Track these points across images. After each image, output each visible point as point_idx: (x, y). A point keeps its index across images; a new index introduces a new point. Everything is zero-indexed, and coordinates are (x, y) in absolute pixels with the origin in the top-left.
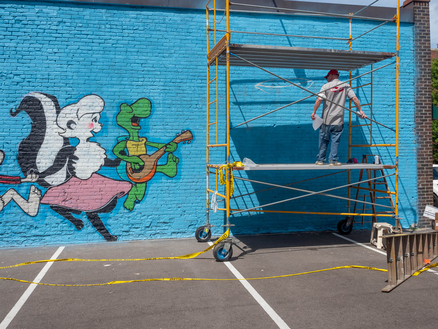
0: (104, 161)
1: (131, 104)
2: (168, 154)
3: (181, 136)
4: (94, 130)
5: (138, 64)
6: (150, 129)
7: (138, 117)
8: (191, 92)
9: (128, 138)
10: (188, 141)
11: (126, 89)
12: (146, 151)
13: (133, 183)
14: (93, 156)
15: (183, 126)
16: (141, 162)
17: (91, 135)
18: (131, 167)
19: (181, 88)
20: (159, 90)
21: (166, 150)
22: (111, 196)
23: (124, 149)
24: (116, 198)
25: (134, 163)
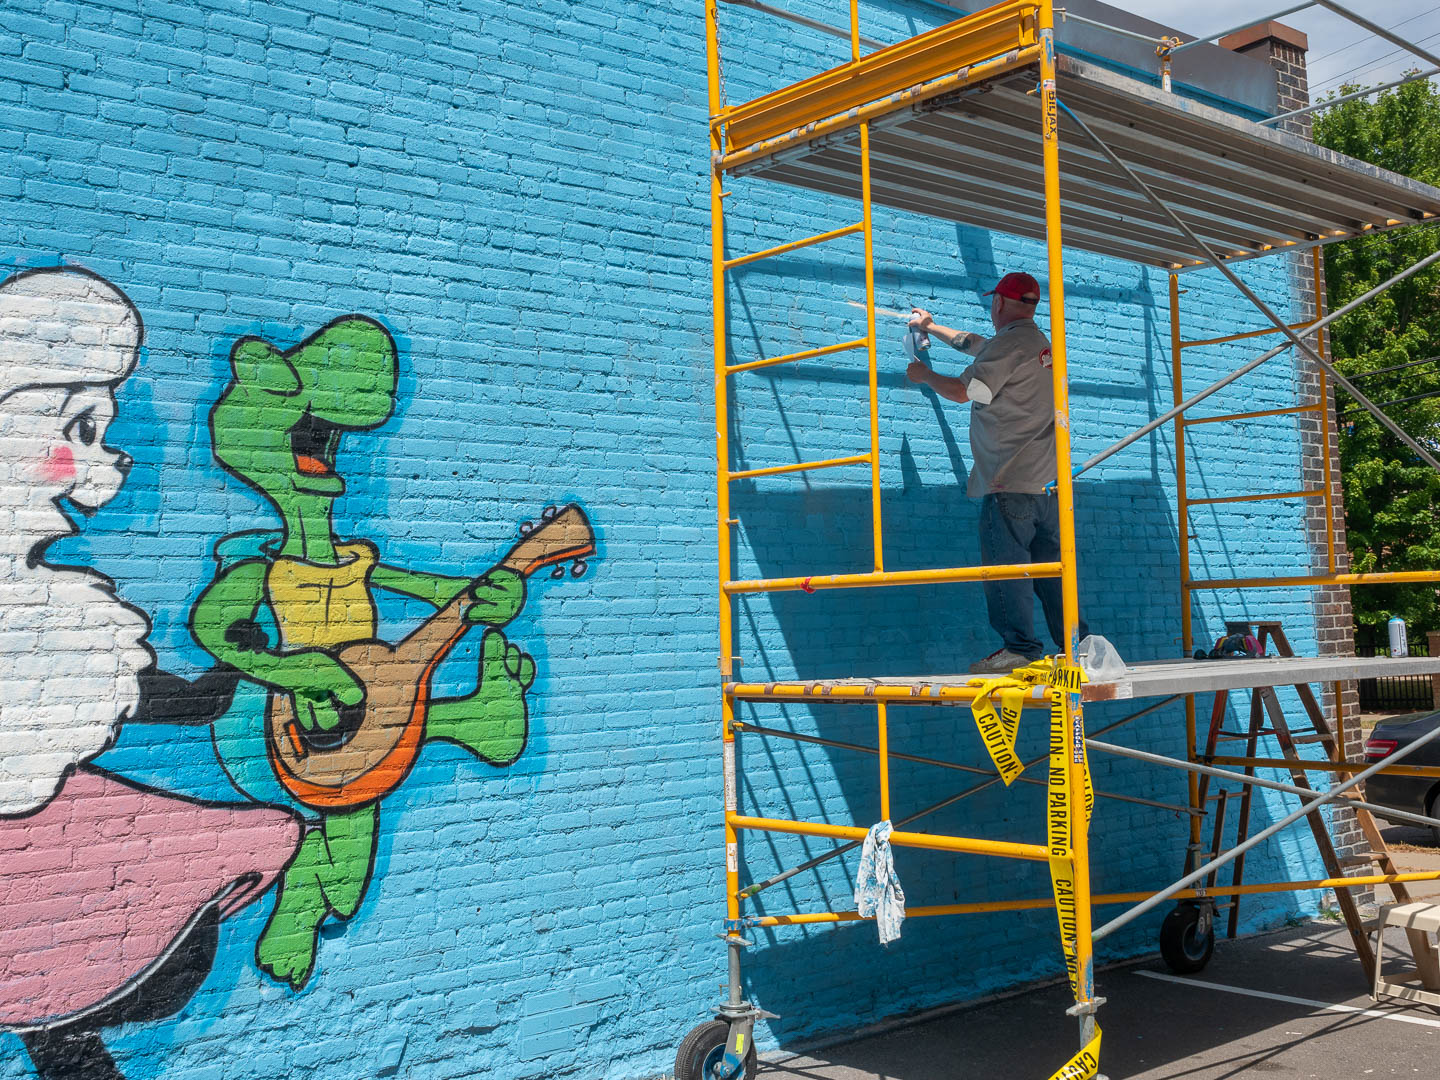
0: (136, 689)
1: (289, 346)
2: (484, 638)
3: (540, 535)
4: (77, 494)
5: (325, 120)
6: (390, 495)
7: (330, 426)
8: (579, 306)
9: (276, 546)
10: (570, 565)
11: (265, 253)
12: (375, 621)
13: (308, 814)
14: (69, 661)
15: (549, 482)
16: (349, 686)
17: (57, 523)
18: (296, 721)
19: (535, 281)
20: (431, 280)
21: (475, 613)
22: (182, 909)
23: (254, 613)
24: (213, 915)
25: (307, 693)
